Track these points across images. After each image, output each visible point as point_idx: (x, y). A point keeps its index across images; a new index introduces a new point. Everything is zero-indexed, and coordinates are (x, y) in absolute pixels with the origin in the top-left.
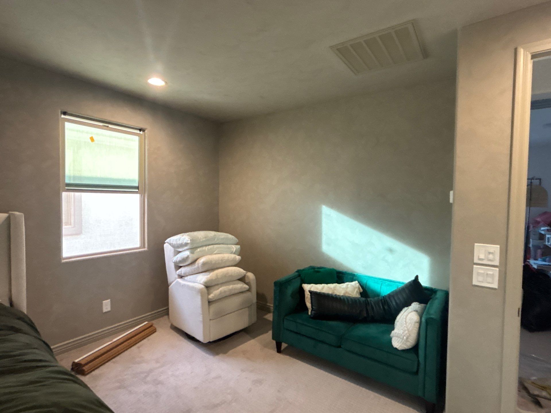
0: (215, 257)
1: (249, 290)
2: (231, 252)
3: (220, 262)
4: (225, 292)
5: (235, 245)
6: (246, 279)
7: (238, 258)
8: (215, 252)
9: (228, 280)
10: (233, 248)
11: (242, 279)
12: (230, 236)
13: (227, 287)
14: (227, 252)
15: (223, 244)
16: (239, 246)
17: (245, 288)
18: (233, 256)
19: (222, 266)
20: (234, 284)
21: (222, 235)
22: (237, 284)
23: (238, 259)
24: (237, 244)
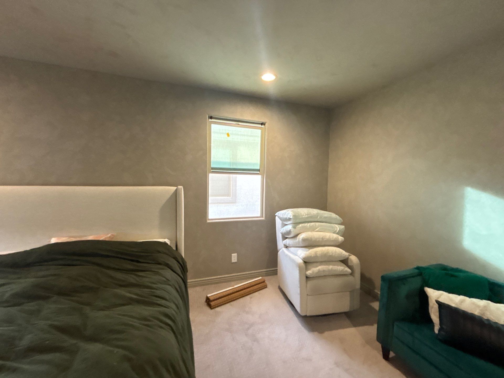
0: (316, 235)
1: (352, 274)
2: (333, 232)
3: (321, 240)
4: (324, 271)
5: (338, 225)
6: (349, 262)
7: (341, 238)
8: (316, 230)
9: (328, 260)
10: (337, 228)
11: (345, 262)
12: (334, 215)
13: (327, 266)
14: (329, 231)
15: (326, 222)
16: (343, 227)
17: (346, 271)
18: (335, 236)
19: (323, 244)
20: (335, 265)
21: (326, 214)
22: (338, 265)
23: (340, 240)
24: (341, 224)
